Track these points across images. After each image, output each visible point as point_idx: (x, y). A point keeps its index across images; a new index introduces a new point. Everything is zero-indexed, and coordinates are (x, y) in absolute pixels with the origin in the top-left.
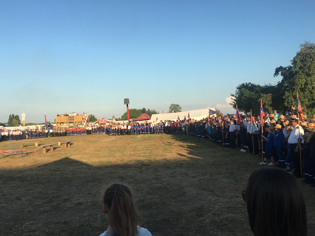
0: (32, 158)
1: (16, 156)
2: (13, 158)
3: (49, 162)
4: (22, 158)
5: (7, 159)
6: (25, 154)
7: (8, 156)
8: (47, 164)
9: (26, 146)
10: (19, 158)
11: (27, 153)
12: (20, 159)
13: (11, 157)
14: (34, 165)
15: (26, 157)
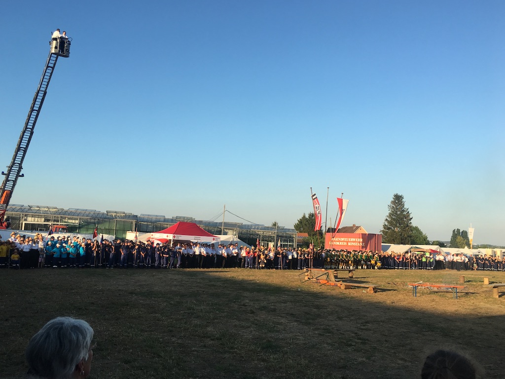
0: (472, 302)
1: (448, 295)
2: (443, 296)
3: (499, 314)
4: (456, 300)
5: (433, 297)
6: (463, 294)
7: (437, 292)
8: (494, 317)
9: (469, 281)
10: (452, 298)
11: (467, 293)
12: (453, 300)
13: (440, 295)
14: (471, 314)
15: (463, 299)
